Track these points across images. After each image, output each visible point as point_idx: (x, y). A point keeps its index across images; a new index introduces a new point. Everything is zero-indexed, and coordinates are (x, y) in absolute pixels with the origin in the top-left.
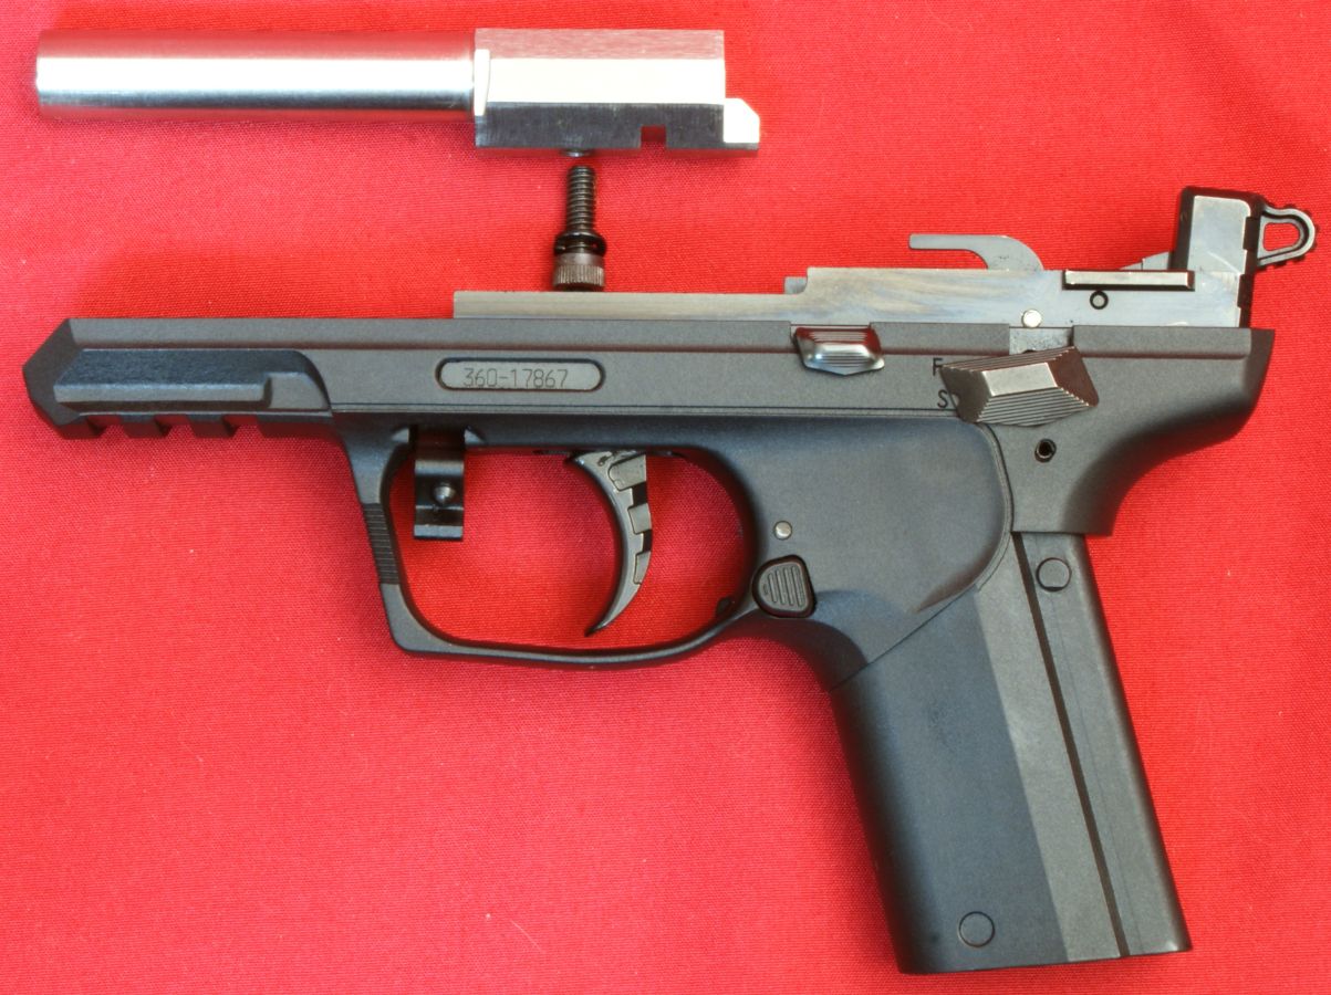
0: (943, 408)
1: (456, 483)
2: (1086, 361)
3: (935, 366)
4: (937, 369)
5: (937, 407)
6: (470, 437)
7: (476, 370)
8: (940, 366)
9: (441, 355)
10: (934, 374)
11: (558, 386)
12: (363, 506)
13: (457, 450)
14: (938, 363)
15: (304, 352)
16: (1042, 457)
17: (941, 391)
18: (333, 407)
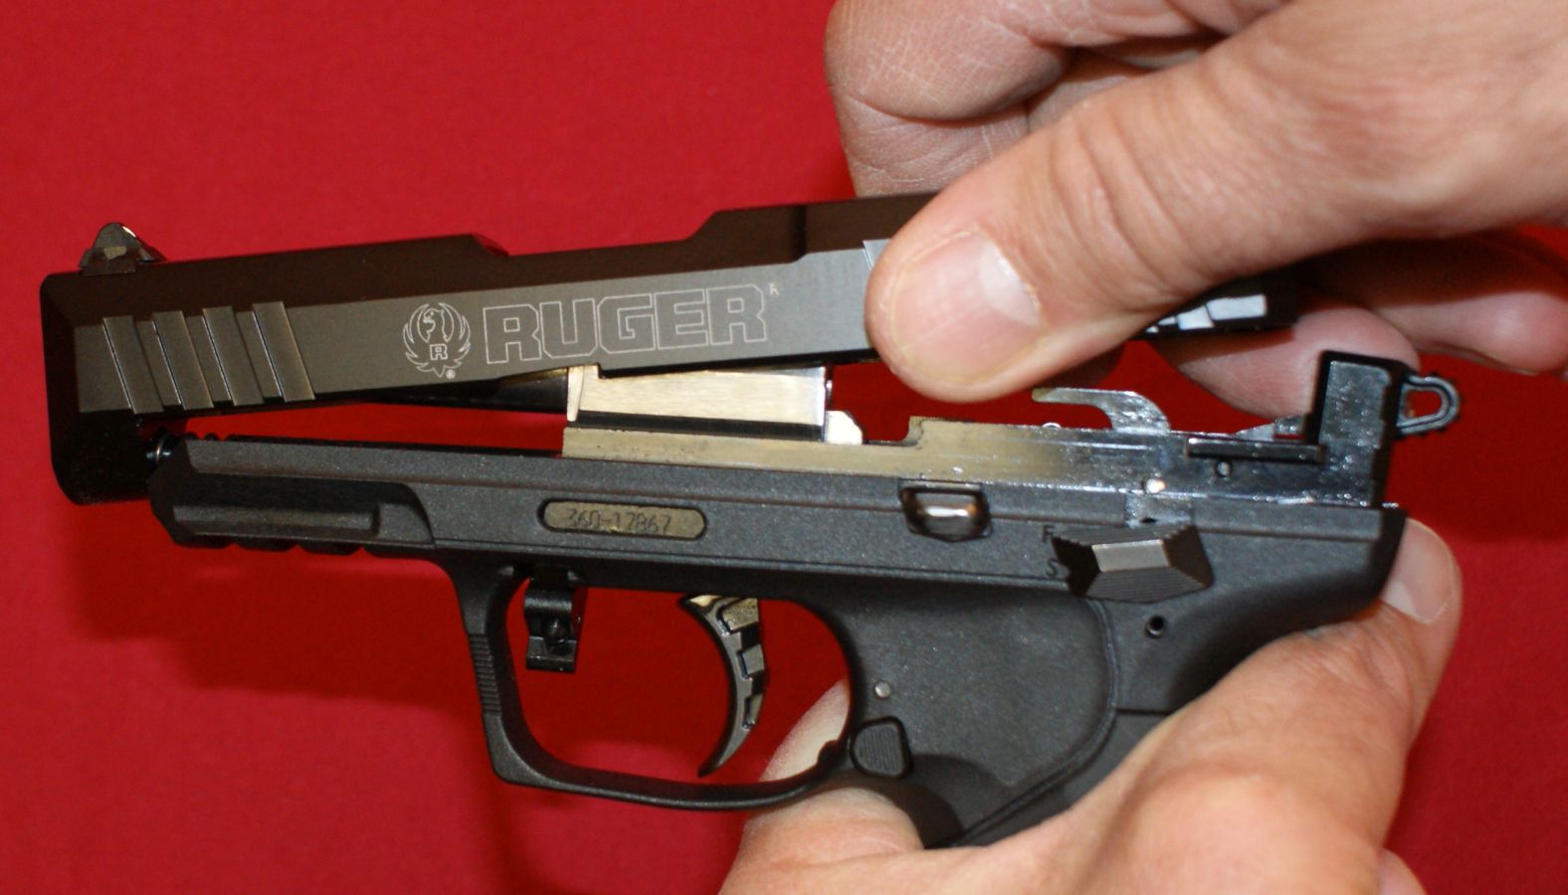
0: (1053, 576)
1: (564, 618)
2: (1203, 535)
3: (1046, 533)
4: (1049, 537)
5: (1047, 576)
6: (571, 576)
7: (580, 511)
8: (1051, 534)
9: (542, 495)
10: (1044, 540)
11: (661, 532)
12: (470, 636)
13: (561, 589)
14: (1049, 530)
15: (411, 485)
16: (1154, 632)
17: (1053, 560)
18: (438, 542)
